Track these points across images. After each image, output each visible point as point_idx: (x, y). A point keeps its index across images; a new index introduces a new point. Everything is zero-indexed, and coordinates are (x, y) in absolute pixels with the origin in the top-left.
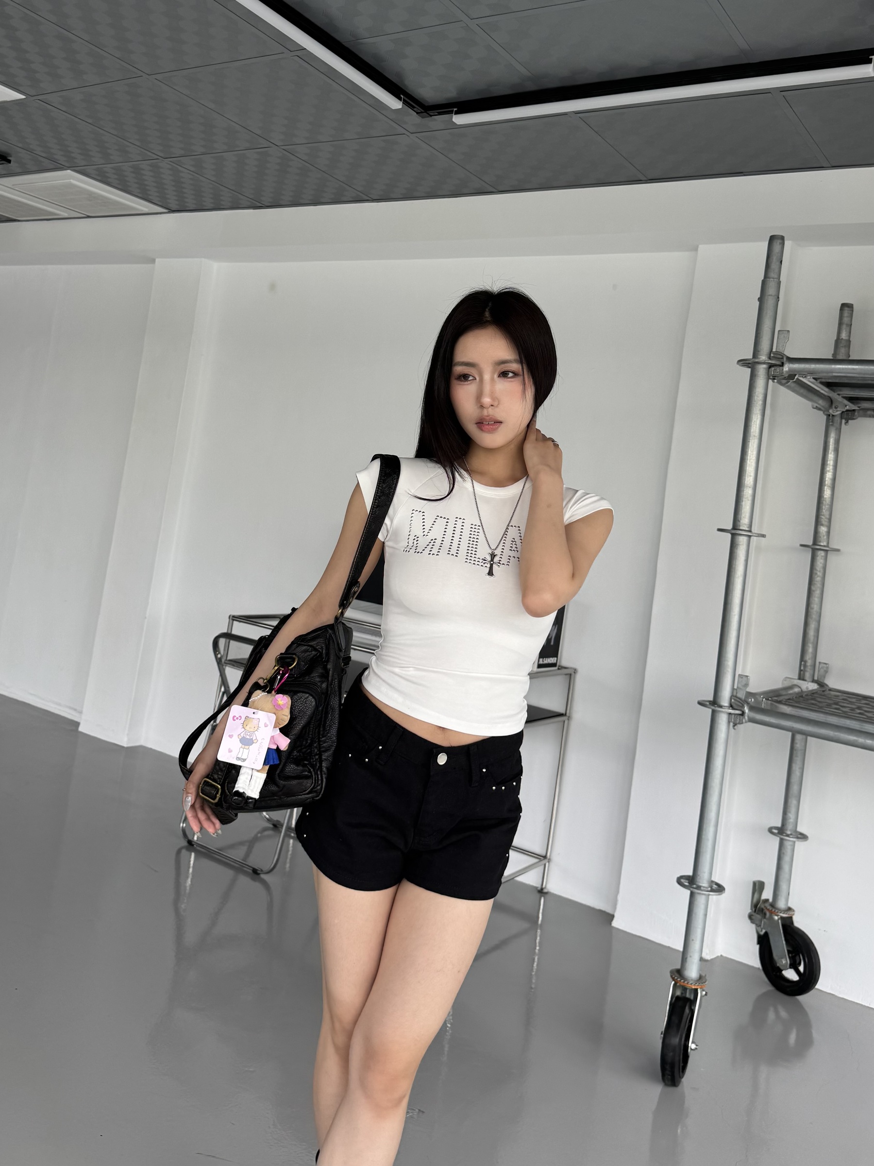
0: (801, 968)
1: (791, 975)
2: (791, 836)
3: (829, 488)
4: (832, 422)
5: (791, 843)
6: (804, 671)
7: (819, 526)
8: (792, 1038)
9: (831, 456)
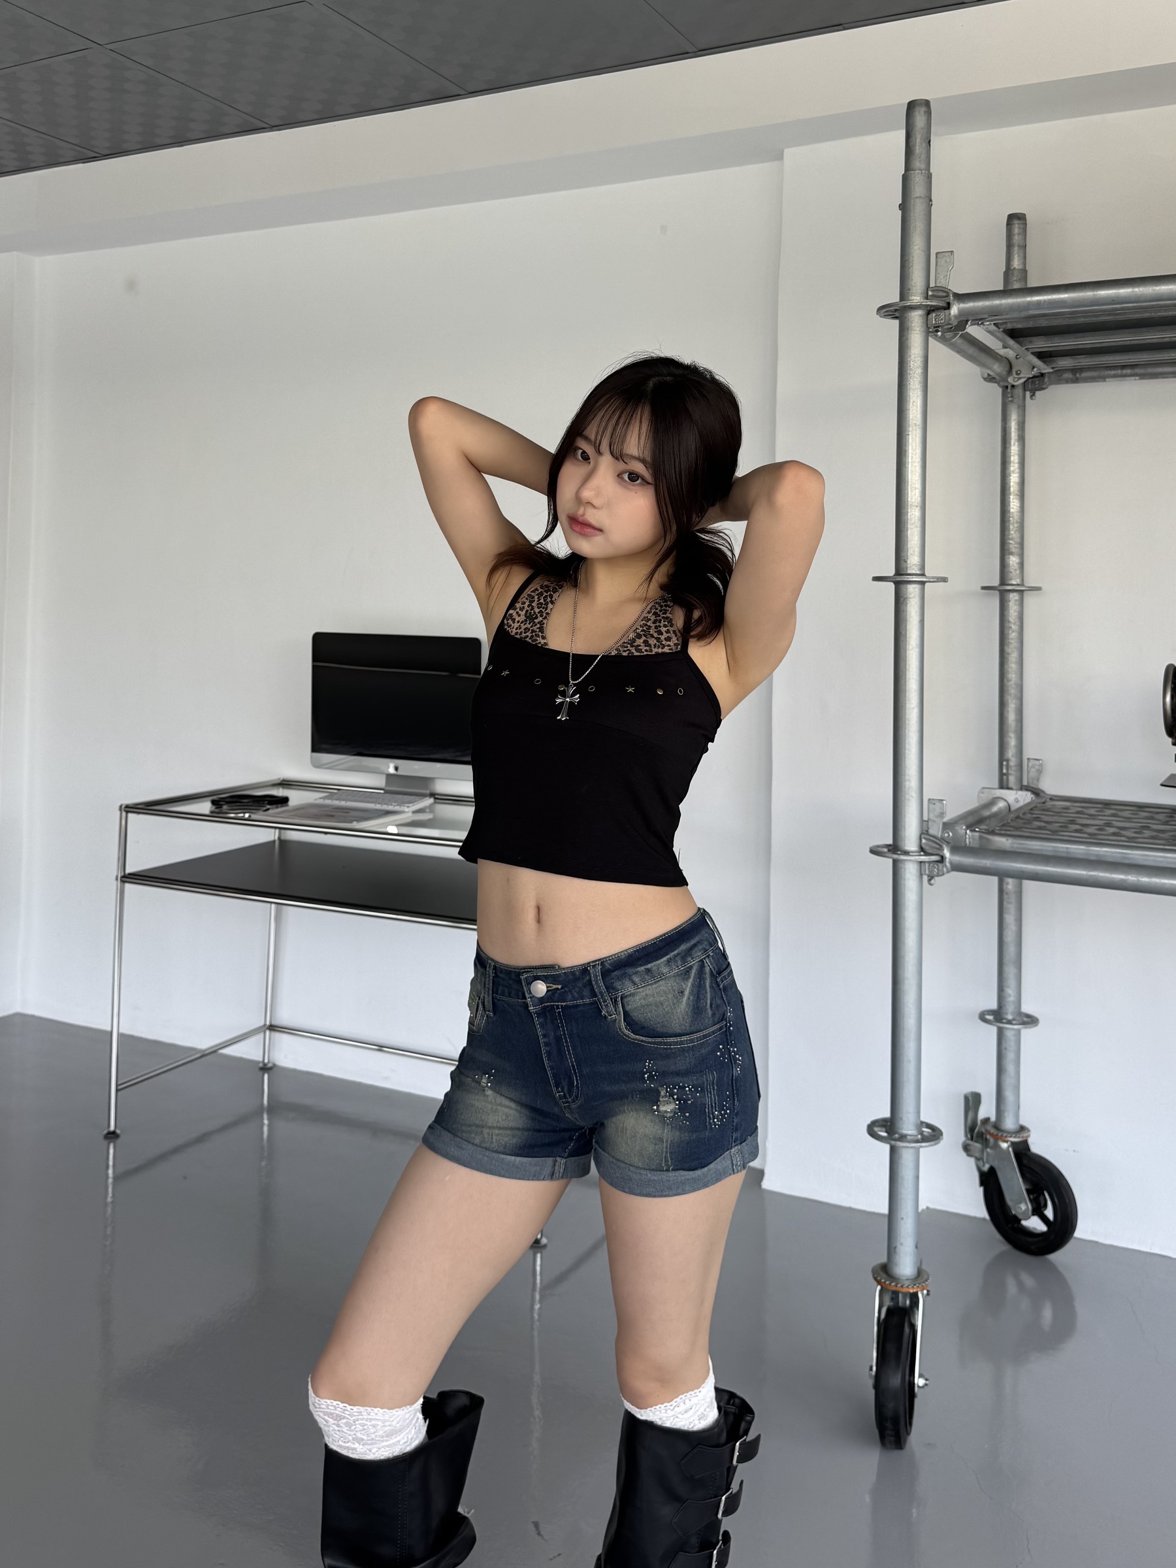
0: (1049, 1213)
1: (1035, 1224)
2: (1014, 1022)
3: (1018, 497)
4: (1012, 397)
5: (1013, 1032)
6: (1007, 775)
7: (1007, 557)
8: (1047, 1314)
9: (1014, 449)
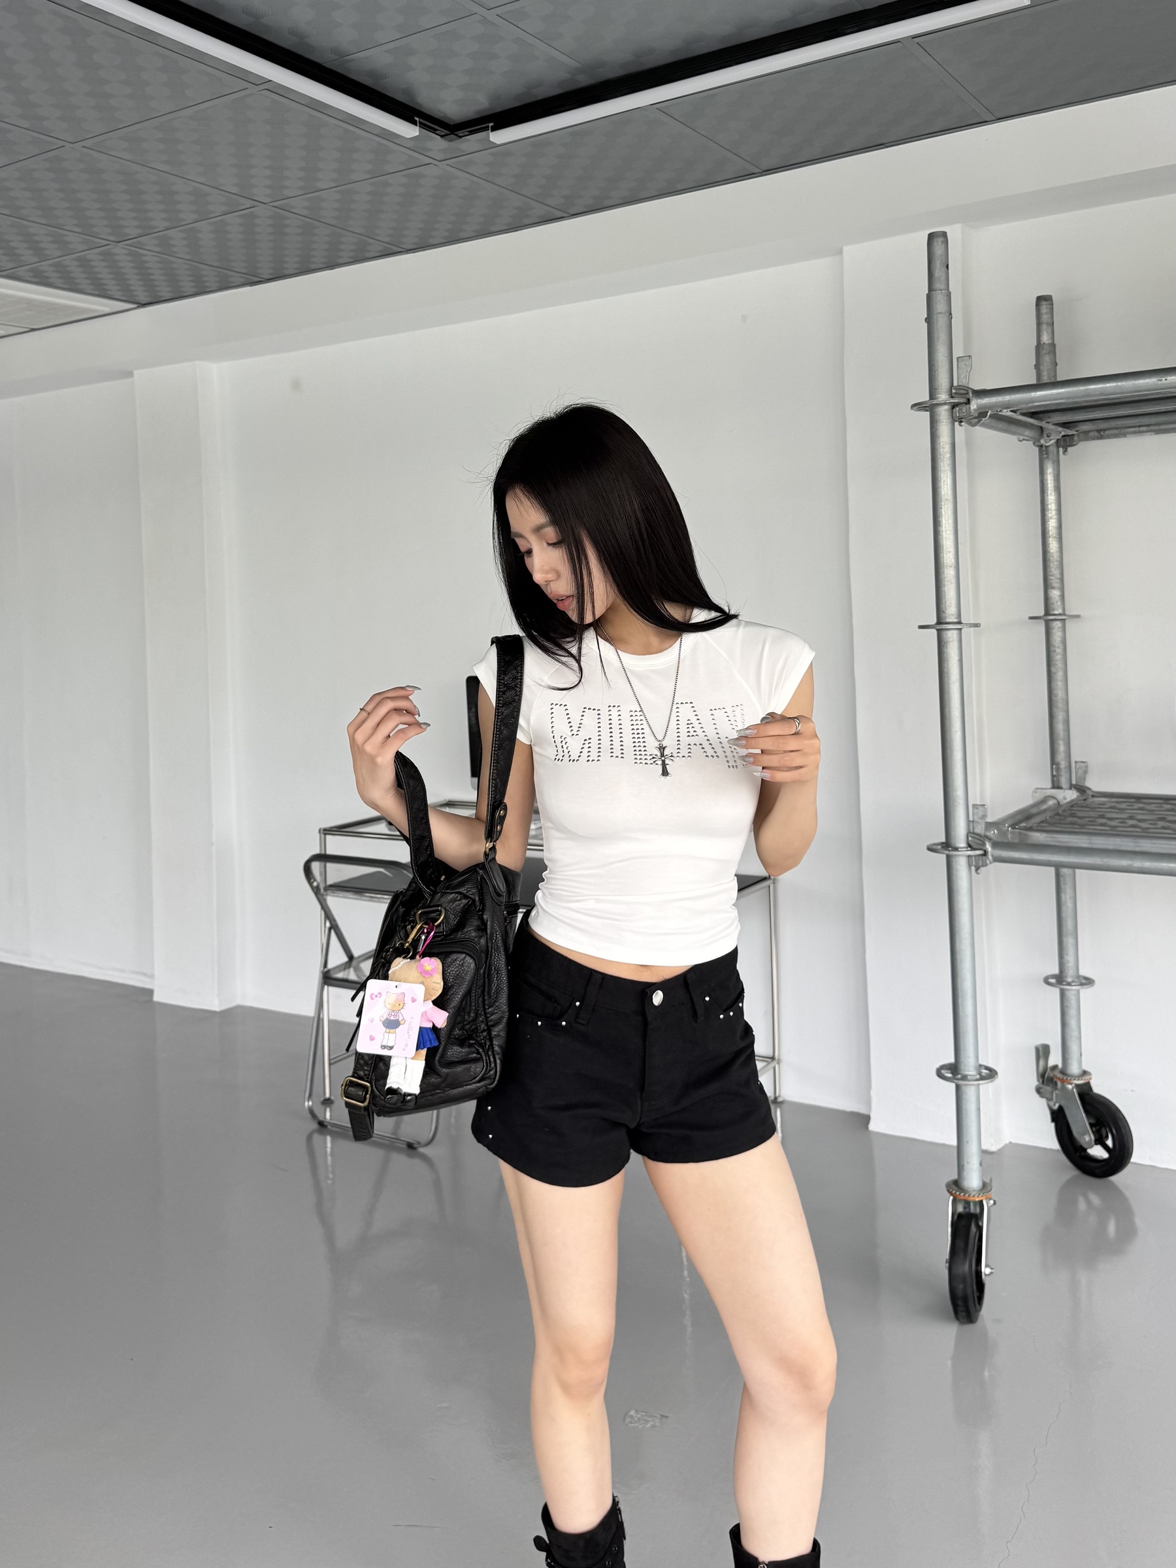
0: (1109, 1142)
2: (1073, 984)
3: (1055, 539)
4: (1046, 454)
5: (1073, 993)
6: (1058, 775)
7: (1050, 590)
9: (1051, 498)
